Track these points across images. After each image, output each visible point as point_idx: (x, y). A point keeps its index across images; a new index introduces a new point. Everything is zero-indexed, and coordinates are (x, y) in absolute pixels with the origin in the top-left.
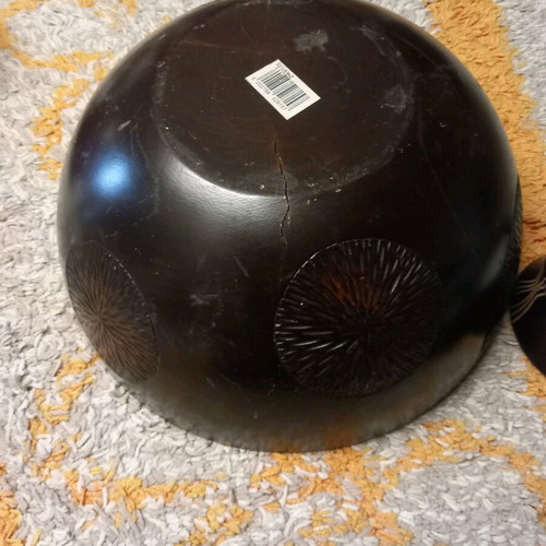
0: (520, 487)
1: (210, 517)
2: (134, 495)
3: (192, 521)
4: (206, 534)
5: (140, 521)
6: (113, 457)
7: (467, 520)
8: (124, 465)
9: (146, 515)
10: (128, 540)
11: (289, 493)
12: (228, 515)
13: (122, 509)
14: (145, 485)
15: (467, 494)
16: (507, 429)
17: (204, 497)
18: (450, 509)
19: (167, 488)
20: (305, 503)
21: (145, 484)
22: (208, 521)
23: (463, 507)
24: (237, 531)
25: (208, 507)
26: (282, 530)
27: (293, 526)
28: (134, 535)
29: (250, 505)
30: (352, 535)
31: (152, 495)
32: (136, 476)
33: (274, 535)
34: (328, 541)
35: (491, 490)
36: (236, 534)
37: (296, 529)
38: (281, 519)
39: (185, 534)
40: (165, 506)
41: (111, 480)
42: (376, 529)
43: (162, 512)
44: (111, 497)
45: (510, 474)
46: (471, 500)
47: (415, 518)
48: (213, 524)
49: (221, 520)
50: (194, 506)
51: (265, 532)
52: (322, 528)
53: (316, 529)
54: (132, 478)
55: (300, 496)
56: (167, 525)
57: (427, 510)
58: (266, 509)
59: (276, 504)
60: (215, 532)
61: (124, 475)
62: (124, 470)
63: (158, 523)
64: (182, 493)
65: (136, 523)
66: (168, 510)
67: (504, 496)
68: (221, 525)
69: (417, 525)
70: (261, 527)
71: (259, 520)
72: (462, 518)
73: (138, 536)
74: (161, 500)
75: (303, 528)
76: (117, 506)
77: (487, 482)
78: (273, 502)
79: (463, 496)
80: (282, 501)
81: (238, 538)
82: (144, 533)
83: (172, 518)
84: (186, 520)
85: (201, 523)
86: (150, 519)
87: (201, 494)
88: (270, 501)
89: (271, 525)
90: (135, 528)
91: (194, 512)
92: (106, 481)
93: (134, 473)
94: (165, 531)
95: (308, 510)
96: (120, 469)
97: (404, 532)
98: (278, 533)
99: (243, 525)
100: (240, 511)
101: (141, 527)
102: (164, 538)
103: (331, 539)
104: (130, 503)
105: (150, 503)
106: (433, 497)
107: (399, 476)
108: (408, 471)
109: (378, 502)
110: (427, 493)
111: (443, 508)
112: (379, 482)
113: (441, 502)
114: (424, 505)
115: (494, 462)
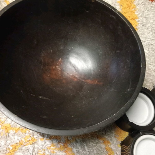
0: (104, 149)
2: (8, 129)
3: (21, 139)
4: (23, 143)
5: (8, 136)
6: (5, 118)
7: (89, 154)
8: (7, 120)
9: (9, 135)
10: (3, 140)
11: (47, 137)
12: (30, 139)
13: (4, 132)
14: (11, 127)
15: (91, 147)
16: (105, 134)
17: (25, 133)
18: (86, 150)
19: (17, 129)
20: (51, 141)
21: (11, 126)
22: (25, 140)
23: (89, 151)
24: (32, 144)
25: (26, 136)
26: (43, 146)
27: (46, 145)
28: (5, 139)
29: (37, 137)
30: (60, 151)
31: (12, 130)
32: (10, 124)
34: (53, 151)
35: (97, 148)
36: (31, 144)
37: (46, 146)
38: (43, 143)
39: (18, 142)
40: (15, 133)
41: (3, 124)
42: (66, 151)
43: (14, 135)
44: (2, 128)
45: (103, 145)
46: (91, 149)
47: (76, 151)
48: (26, 140)
49: (28, 140)
50: (23, 135)
51: (38, 145)
52: (53, 148)
53: (51, 148)
54: (8, 124)
55: (50, 139)
56: (14, 138)
58: (40, 140)
59: (43, 139)
60: (26, 143)
61: (6, 123)
62: (7, 122)
63: (12, 137)
64: (20, 131)
65: (6, 136)
66: (15, 134)
67: (100, 150)
68: (28, 141)
70: (38, 144)
71: (38, 142)
72: (88, 153)
73: (6, 139)
74: (14, 132)
75: (48, 147)
76: (3, 131)
77: (97, 146)
79: (90, 148)
81: (31, 146)
82: (8, 139)
83: (16, 137)
84: (19, 138)
85: (23, 140)
86: (10, 136)
87: (25, 132)
89: (41, 144)
90: (6, 137)
91: (22, 137)
92: (1, 124)
93: (9, 123)
94: (13, 140)
96: (6, 121)
97: (73, 153)
98: (42, 146)
99: (34, 143)
100: (34, 139)
101: (7, 137)
102: (13, 141)
103: (54, 151)
104: (6, 131)
105: (11, 132)
106: (82, 147)
107: (76, 139)
108: (78, 139)
109: (69, 145)
110: (81, 145)
111: (84, 150)
112: (70, 140)
113: (84, 148)
114: (80, 148)
115: (100, 141)
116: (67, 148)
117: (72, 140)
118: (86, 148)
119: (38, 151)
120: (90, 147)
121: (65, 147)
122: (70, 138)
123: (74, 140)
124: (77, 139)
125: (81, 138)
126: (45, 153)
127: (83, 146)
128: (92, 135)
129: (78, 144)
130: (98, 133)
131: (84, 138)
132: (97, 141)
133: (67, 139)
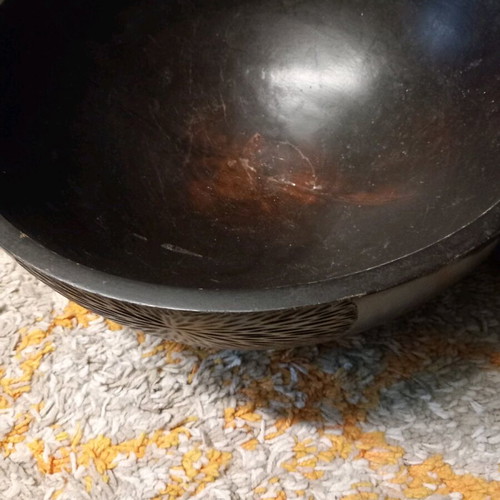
1: (186, 465)
2: (104, 455)
3: (168, 472)
4: (183, 485)
5: (113, 481)
6: (79, 420)
7: (458, 426)
8: (91, 427)
9: (118, 475)
11: (266, 428)
12: (204, 460)
13: (92, 472)
14: (115, 445)
15: (453, 399)
16: (482, 330)
17: (178, 446)
18: (439, 418)
19: (138, 441)
20: (285, 436)
21: (114, 442)
22: (185, 470)
23: (452, 413)
24: (217, 475)
25: (183, 455)
26: (264, 467)
27: (276, 461)
28: (107, 496)
29: (228, 445)
30: (339, 461)
31: (122, 452)
32: (104, 435)
33: (256, 474)
34: (314, 471)
35: (478, 392)
36: (215, 478)
37: (279, 464)
38: (261, 457)
39: (161, 487)
40: (137, 462)
41: (79, 444)
42: (364, 451)
43: (134, 468)
44: (80, 461)
46: (458, 405)
47: (403, 433)
48: (189, 473)
49: (197, 466)
50: (169, 456)
51: (246, 472)
52: (306, 458)
53: (301, 460)
54: (100, 438)
55: (278, 429)
56: (142, 481)
57: (415, 422)
58: (245, 448)
59: (255, 442)
60: (193, 481)
61: (92, 436)
62: (91, 432)
63: (132, 480)
64: (154, 445)
65: (108, 483)
66: (141, 465)
67: (492, 395)
68: (199, 472)
69: (406, 440)
70: (241, 468)
71: (238, 461)
72: (452, 425)
73: (111, 497)
74: (133, 456)
75: (287, 461)
76: (86, 470)
77: (472, 385)
78: (251, 439)
79: (450, 402)
80: (260, 438)
81: (219, 482)
82: (117, 493)
83: (145, 473)
84: (161, 473)
85: (177, 473)
86: (123, 478)
87: (174, 443)
88: (247, 439)
89: (252, 463)
90: (107, 489)
91: (168, 463)
92: (73, 446)
93: (102, 433)
94: (140, 487)
95: (289, 443)
96: (87, 430)
97: (394, 449)
98: (261, 470)
99: (222, 468)
100: (217, 455)
101: (114, 488)
102: (139, 495)
103: (318, 468)
104: (100, 463)
105: (122, 462)
106: (419, 409)
107: (379, 393)
108: (388, 387)
109: (362, 423)
110: (411, 405)
111: (432, 418)
112: (360, 402)
113: (428, 413)
114: (410, 419)
115: (475, 364)
116: (359, 438)
117: (364, 400)
118: (434, 407)
119: (252, 493)
120: (448, 398)
121: (353, 439)
122: (357, 398)
123: (376, 398)
124: (384, 390)
125: (399, 380)
126: (283, 489)
127: (420, 404)
128: (434, 354)
129: (395, 407)
130: (453, 337)
131: (408, 376)
132: (463, 368)
133: (345, 405)
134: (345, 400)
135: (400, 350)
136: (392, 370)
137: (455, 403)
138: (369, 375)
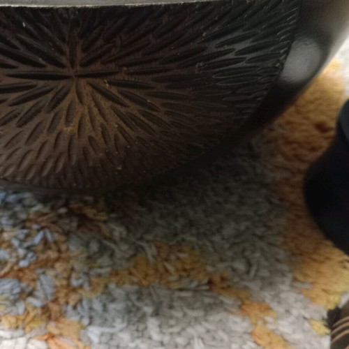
0: (246, 337)
15: (176, 325)
16: (248, 272)
18: (150, 338)
30: (20, 332)
35: (208, 331)
42: (52, 336)
45: (238, 320)
46: (179, 334)
47: (102, 335)
57: (121, 330)
69: (100, 343)
77: (206, 321)
79: (172, 326)
97: (81, 346)
106: (135, 319)
107: (106, 287)
108: (118, 285)
109: (70, 308)
110: (129, 312)
111: (142, 334)
112: (81, 287)
113: (141, 327)
114: (119, 324)
115: (222, 302)
116: (57, 320)
117: (86, 287)
118: (152, 323)
120: (172, 322)
121: (49, 318)
122: (80, 281)
123: (100, 289)
124: (112, 286)
125: (133, 283)
127: (139, 314)
128: (184, 274)
129: (112, 306)
130: (213, 265)
131: (145, 283)
132: (207, 300)
133: (64, 282)
134: (69, 278)
135: (153, 256)
136: (133, 271)
137: (176, 330)
138: (108, 266)
